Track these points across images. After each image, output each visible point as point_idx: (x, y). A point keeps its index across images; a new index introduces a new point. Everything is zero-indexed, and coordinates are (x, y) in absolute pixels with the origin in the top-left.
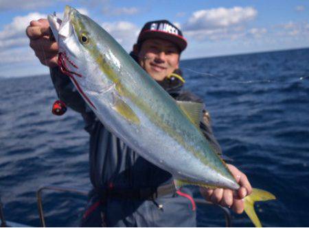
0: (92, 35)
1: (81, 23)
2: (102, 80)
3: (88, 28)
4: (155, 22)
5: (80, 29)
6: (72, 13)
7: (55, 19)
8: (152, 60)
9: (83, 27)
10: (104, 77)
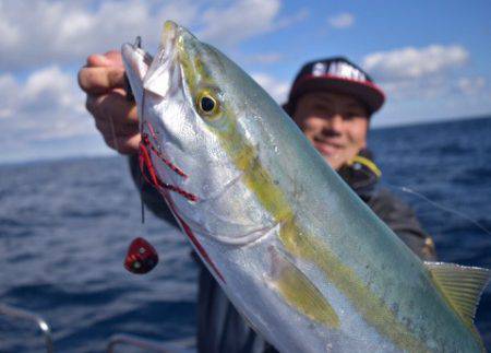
0: (228, 96)
1: (200, 64)
2: (248, 214)
3: (217, 78)
4: (322, 62)
5: (199, 77)
6: (181, 38)
7: (139, 56)
8: (317, 131)
9: (207, 74)
10: (253, 204)
